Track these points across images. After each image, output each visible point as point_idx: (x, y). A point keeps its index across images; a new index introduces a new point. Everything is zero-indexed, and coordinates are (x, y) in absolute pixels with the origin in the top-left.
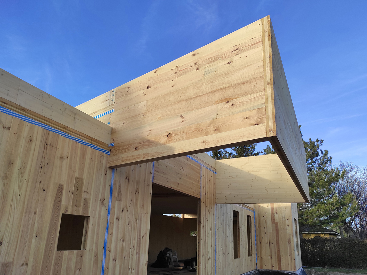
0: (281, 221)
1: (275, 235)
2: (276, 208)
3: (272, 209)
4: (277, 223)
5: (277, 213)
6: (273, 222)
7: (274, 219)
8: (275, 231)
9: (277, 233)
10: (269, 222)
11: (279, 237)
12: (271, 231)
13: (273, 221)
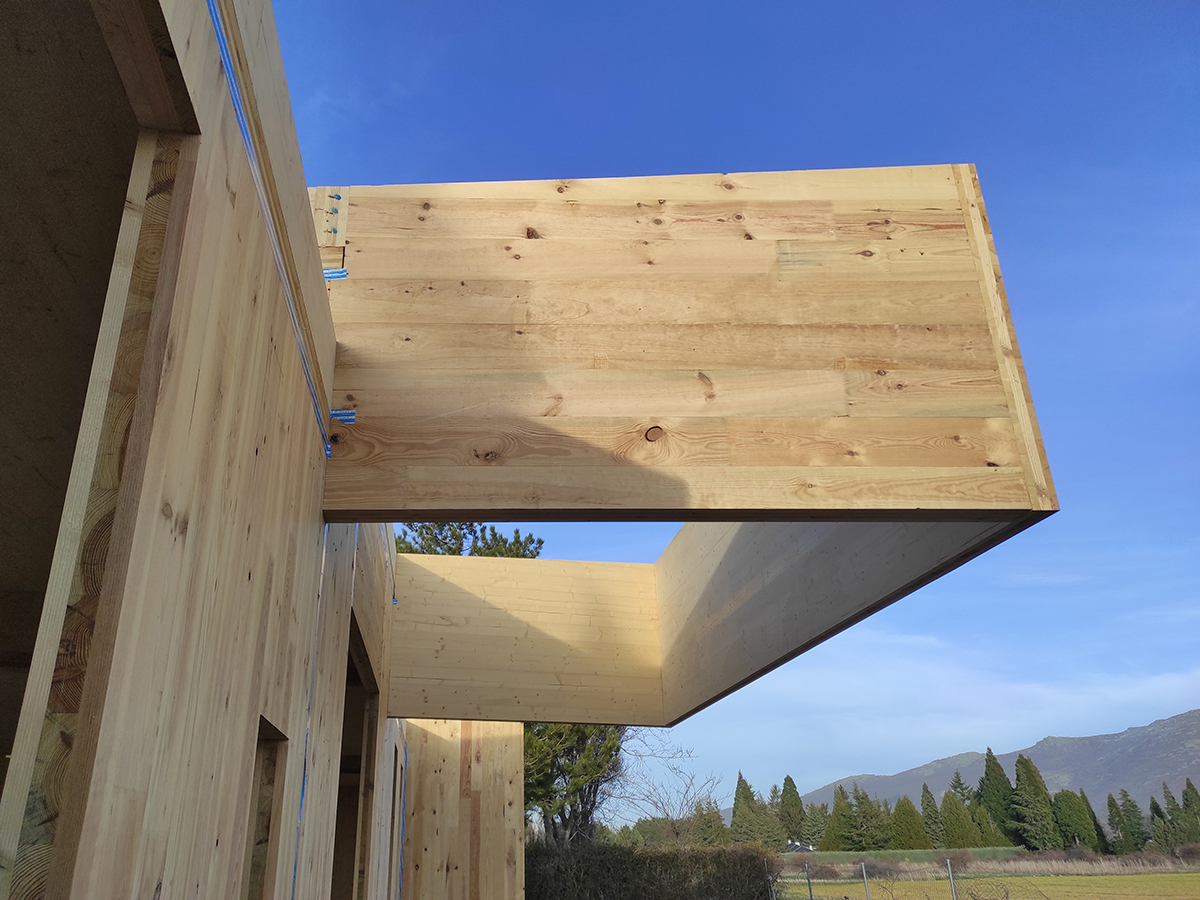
0: (490, 789)
1: (467, 836)
2: (478, 741)
3: (466, 744)
4: (478, 793)
5: (478, 759)
6: (466, 792)
7: (469, 782)
8: (468, 825)
9: (475, 832)
10: (453, 790)
11: (479, 844)
12: (457, 825)
13: (464, 788)
